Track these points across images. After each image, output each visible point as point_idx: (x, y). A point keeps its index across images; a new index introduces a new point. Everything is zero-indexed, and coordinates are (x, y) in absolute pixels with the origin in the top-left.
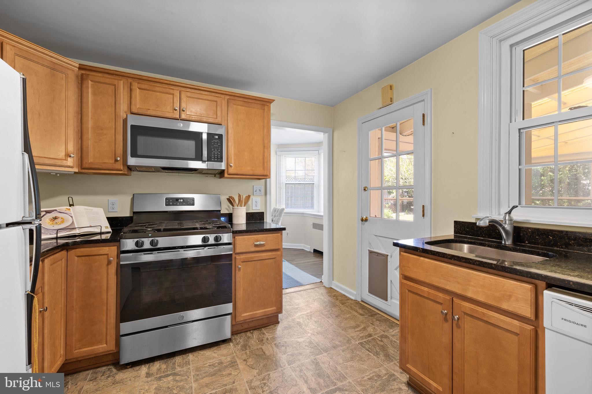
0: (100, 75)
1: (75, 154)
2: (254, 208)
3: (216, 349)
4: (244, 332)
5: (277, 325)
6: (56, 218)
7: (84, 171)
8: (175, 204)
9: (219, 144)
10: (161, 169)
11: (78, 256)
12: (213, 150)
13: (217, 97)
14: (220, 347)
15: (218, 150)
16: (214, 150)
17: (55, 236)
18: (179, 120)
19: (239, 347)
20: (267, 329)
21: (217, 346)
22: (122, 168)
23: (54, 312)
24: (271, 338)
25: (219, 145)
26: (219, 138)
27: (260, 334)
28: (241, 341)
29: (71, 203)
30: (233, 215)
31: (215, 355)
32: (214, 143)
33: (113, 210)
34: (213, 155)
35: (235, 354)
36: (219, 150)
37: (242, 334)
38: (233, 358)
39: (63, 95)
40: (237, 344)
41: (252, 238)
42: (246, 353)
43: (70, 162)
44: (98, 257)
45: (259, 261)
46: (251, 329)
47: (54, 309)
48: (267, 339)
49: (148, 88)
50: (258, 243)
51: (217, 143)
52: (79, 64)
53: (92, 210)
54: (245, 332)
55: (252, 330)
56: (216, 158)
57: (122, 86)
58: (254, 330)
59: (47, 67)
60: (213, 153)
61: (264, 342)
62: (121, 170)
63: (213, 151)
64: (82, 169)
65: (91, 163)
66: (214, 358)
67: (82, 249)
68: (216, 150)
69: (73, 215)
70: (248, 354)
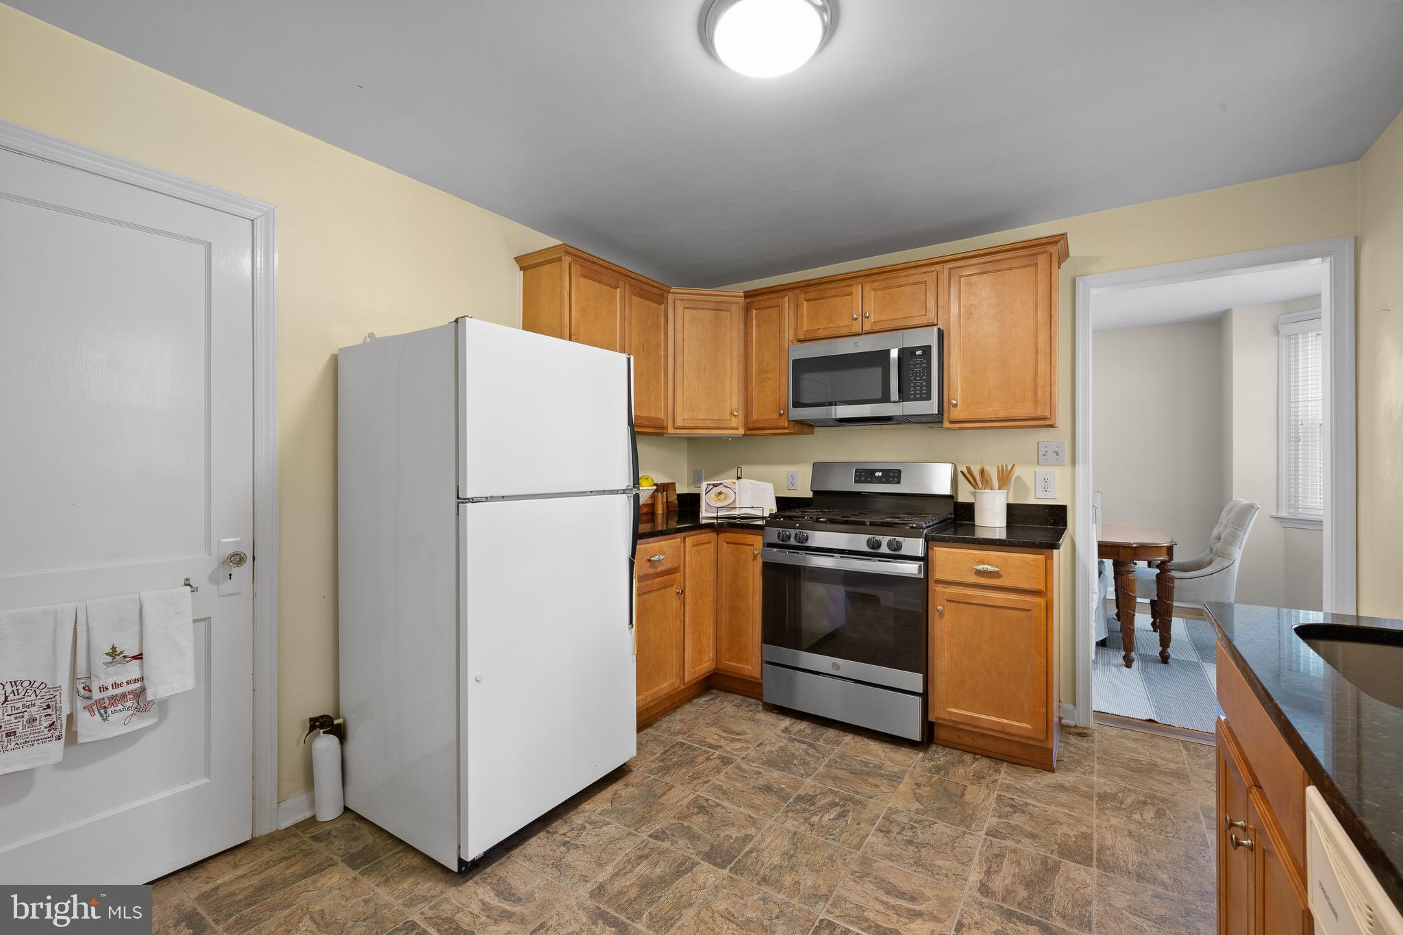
0: (765, 297)
1: (740, 412)
2: (1040, 494)
3: (890, 748)
4: (962, 750)
5: (1046, 772)
6: (720, 493)
7: (749, 432)
8: (869, 479)
9: (923, 365)
10: (837, 422)
11: (727, 543)
12: (912, 378)
13: (925, 273)
14: (899, 749)
15: (921, 377)
16: (915, 379)
17: (715, 515)
18: (861, 334)
19: (929, 764)
20: (1017, 768)
21: (897, 745)
22: (786, 425)
23: (700, 602)
24: (1002, 784)
25: (925, 367)
26: (924, 352)
27: (990, 768)
28: (942, 759)
29: (739, 475)
30: (976, 507)
31: (882, 755)
32: (915, 364)
33: (793, 488)
34: (912, 389)
35: (912, 769)
36: (924, 377)
37: (954, 751)
38: (904, 772)
39: (728, 339)
40: (931, 759)
41: (971, 556)
42: (931, 778)
43: (734, 422)
44: (744, 547)
45: (987, 609)
46: (978, 751)
47: (700, 599)
48: (995, 781)
49: (817, 296)
50: (981, 567)
51: (921, 363)
52: (744, 292)
53: (759, 485)
54: (965, 751)
55: (982, 755)
56: (918, 394)
57: (787, 305)
58: (987, 757)
59: (712, 310)
60: (912, 384)
61: (982, 781)
62: (786, 428)
63: (912, 381)
64: (748, 429)
65: (755, 421)
66: (877, 756)
67: (731, 534)
68: (918, 378)
69: (737, 491)
70: (932, 781)
